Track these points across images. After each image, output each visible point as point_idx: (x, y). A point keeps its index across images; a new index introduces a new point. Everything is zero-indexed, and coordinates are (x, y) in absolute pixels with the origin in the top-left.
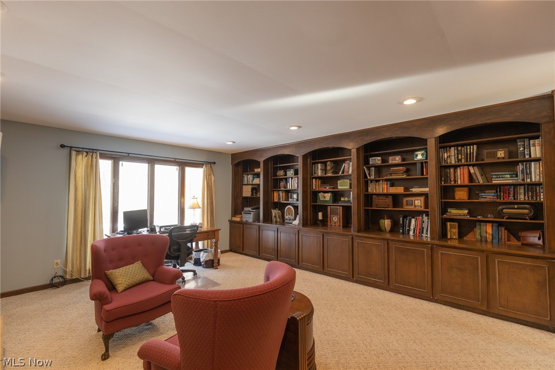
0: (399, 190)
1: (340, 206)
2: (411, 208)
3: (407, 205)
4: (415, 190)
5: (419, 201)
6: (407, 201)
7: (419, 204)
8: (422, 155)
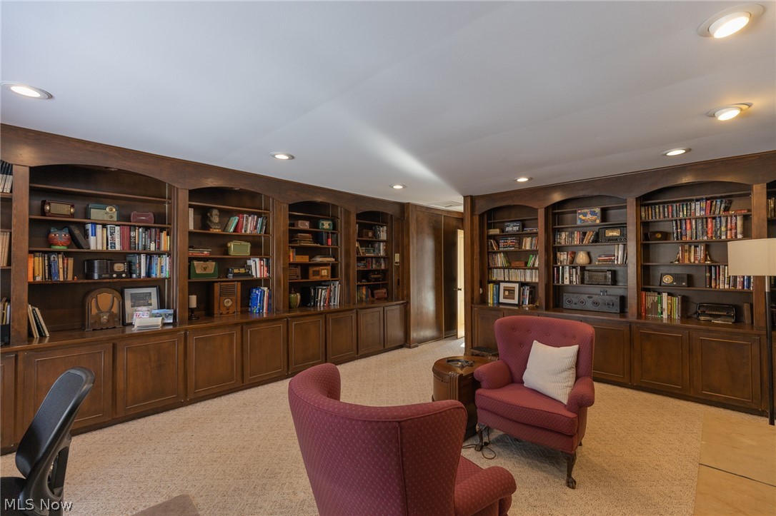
0: (305, 259)
1: (238, 281)
2: (317, 278)
3: (314, 275)
4: (319, 259)
5: (326, 271)
6: (314, 271)
7: (326, 274)
8: (329, 225)
